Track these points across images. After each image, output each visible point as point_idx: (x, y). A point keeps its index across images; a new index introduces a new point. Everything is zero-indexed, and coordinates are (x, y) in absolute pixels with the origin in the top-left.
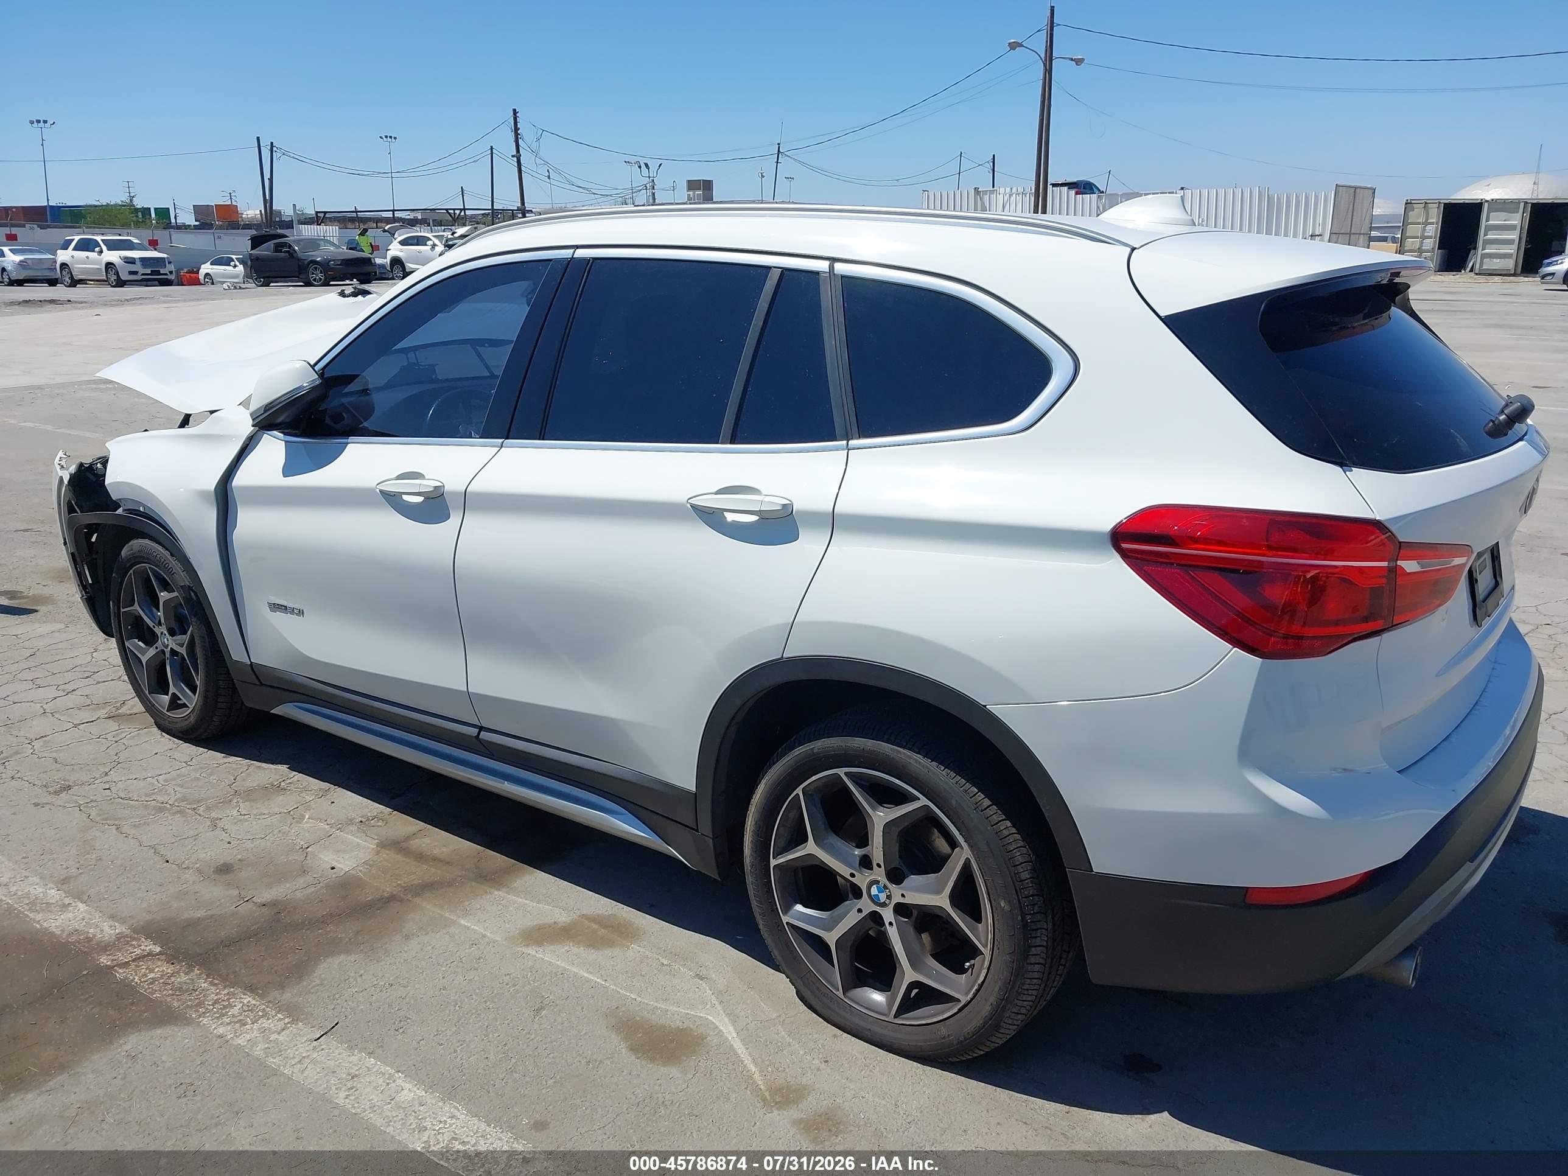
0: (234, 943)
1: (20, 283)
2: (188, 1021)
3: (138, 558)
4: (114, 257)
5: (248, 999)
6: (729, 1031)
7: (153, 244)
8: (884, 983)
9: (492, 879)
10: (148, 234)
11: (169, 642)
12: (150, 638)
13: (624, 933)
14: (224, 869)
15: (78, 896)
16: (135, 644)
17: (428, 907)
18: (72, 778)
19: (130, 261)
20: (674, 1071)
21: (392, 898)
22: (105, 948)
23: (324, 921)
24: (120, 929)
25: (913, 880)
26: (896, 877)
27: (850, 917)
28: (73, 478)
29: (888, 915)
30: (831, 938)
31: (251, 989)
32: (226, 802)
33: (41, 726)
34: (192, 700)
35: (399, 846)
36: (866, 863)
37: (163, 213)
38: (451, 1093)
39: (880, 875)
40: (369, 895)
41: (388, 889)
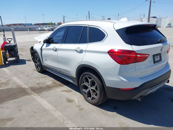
0: (37, 89)
2: (31, 95)
3: (36, 55)
4: (48, 28)
5: (36, 94)
6: (76, 101)
7: (53, 27)
8: (90, 97)
9: (61, 86)
10: (52, 26)
11: (38, 63)
12: (37, 63)
13: (71, 91)
14: (38, 83)
15: (26, 85)
16: (36, 63)
17: (54, 88)
18: (29, 75)
19: (50, 28)
20: (70, 103)
21: (52, 87)
22: (26, 89)
23: (45, 88)
24: (28, 87)
25: (92, 87)
26: (91, 86)
27: (88, 90)
28: (31, 48)
29: (91, 90)
30: (86, 92)
31: (37, 93)
32: (41, 78)
33: (28, 71)
34: (40, 69)
35: (54, 83)
36: (89, 85)
37: (54, 24)
38: (49, 103)
39: (90, 86)
40: (50, 86)
41: (52, 86)
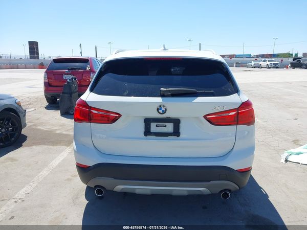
1: (254, 67)
19: (271, 64)
37: (297, 54)
